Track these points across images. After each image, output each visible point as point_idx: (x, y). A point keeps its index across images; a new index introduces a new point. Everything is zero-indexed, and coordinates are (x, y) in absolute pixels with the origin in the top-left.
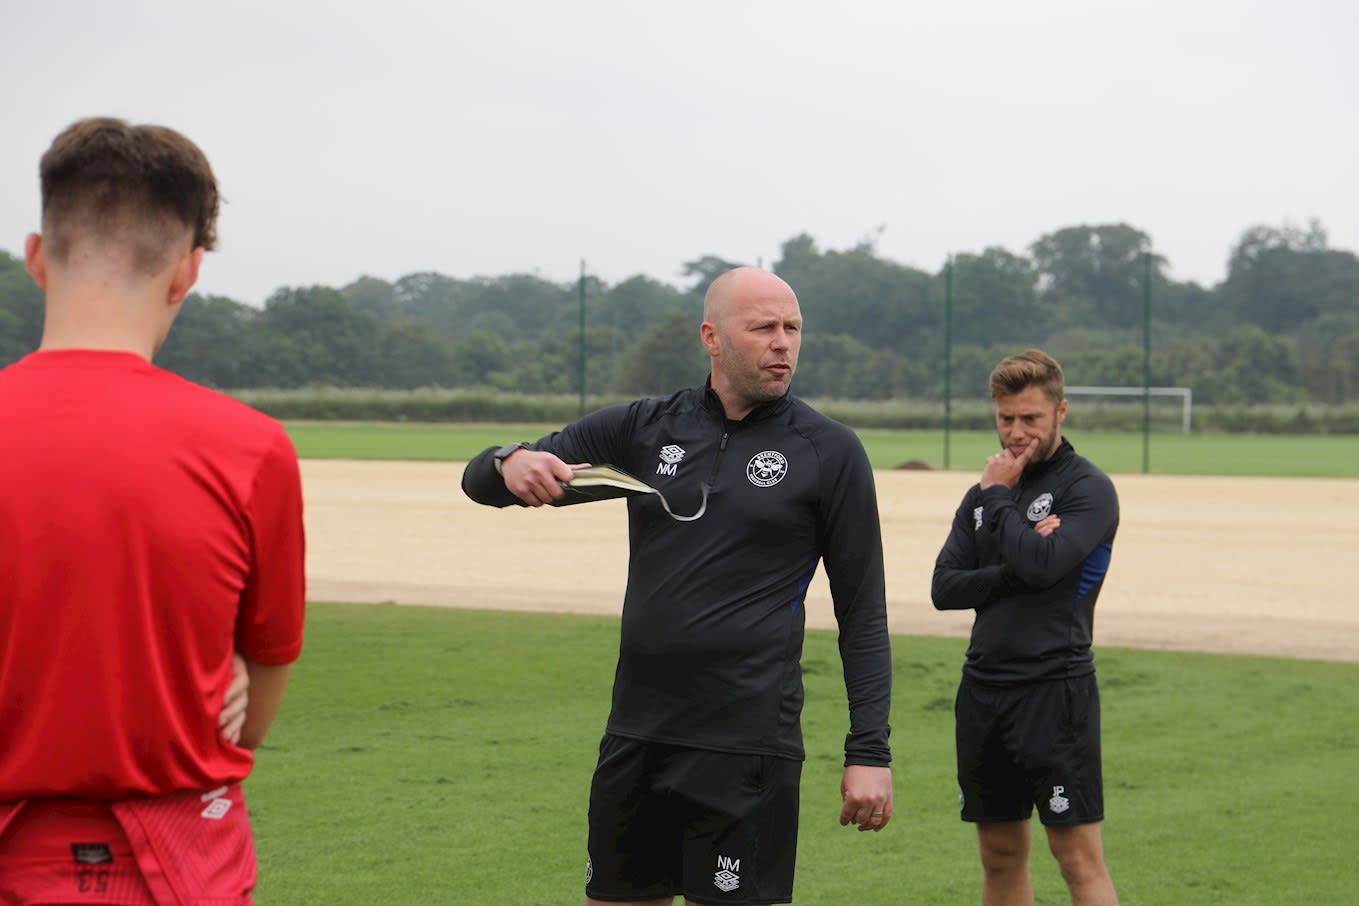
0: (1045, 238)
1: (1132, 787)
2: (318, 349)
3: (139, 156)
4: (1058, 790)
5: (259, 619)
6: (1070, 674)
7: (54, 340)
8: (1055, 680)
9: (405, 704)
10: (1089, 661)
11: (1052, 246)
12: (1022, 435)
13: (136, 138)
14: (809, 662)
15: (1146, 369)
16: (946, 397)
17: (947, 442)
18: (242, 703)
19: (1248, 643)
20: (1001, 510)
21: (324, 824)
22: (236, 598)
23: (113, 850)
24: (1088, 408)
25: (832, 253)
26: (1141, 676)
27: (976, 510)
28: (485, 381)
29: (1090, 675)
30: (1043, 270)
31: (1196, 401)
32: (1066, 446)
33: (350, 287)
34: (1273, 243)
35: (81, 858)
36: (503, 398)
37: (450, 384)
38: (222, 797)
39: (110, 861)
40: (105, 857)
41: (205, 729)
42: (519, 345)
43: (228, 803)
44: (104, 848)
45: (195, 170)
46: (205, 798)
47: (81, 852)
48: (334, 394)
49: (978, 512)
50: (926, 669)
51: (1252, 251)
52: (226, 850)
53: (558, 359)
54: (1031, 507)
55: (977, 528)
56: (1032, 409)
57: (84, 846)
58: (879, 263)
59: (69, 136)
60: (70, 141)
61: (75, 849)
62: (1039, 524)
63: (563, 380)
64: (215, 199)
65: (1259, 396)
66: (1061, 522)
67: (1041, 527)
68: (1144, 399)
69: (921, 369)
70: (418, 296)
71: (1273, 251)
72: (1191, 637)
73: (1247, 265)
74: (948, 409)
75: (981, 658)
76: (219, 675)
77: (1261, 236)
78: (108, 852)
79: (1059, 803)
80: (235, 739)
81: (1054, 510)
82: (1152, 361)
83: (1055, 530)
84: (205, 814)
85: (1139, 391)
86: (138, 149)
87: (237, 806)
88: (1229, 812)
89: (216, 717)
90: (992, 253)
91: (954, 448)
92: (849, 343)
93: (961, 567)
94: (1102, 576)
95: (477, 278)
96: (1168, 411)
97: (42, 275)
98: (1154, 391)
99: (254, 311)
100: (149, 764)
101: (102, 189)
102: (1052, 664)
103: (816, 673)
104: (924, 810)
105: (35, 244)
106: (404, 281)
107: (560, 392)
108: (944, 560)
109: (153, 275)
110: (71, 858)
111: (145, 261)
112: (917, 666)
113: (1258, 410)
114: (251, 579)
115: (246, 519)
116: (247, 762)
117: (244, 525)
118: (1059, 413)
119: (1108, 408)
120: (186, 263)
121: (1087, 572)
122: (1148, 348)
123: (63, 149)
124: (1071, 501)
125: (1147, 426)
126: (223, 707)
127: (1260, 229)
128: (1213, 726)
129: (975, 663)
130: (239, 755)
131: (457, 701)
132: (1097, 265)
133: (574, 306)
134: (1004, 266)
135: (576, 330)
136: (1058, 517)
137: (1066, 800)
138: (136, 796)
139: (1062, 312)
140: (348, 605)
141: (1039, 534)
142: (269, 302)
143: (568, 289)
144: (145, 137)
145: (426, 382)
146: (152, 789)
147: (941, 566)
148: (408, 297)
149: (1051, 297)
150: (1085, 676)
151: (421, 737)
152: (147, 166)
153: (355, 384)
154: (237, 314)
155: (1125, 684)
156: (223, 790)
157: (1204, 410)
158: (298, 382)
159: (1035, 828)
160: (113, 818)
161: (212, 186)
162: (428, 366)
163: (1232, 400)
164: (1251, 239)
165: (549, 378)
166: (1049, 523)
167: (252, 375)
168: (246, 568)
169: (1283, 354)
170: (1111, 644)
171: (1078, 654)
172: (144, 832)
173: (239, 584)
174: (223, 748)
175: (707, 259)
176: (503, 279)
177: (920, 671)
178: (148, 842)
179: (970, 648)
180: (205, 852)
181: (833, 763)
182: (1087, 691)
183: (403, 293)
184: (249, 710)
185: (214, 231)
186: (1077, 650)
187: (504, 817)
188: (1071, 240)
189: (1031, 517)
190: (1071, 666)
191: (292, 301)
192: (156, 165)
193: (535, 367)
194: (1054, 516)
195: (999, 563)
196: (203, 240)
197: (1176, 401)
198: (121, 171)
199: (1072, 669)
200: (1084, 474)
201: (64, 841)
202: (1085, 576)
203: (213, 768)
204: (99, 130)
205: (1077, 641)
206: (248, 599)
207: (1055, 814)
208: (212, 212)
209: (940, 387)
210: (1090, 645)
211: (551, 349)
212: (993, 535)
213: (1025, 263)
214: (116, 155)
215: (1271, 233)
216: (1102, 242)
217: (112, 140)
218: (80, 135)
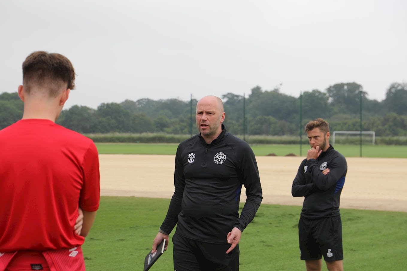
0: (331, 87)
1: (355, 250)
2: (113, 121)
3: (50, 62)
4: (329, 250)
5: (86, 198)
6: (333, 216)
7: (27, 116)
8: (329, 217)
9: (137, 226)
10: (339, 212)
11: (332, 89)
12: (314, 143)
13: (50, 57)
14: (258, 214)
15: (361, 126)
16: (301, 134)
17: (301, 148)
18: (81, 223)
19: (391, 207)
20: (312, 167)
21: (112, 262)
22: (79, 191)
23: (43, 266)
24: (344, 138)
25: (266, 92)
26: (358, 217)
27: (305, 167)
28: (163, 131)
29: (339, 216)
30: (330, 96)
31: (376, 135)
32: (331, 148)
33: (122, 103)
34: (399, 88)
35: (33, 268)
36: (168, 136)
37: (152, 131)
38: (75, 250)
39: (42, 269)
40: (41, 268)
41: (70, 231)
42: (173, 120)
43: (77, 252)
44: (40, 265)
45: (67, 66)
46: (70, 251)
47: (33, 266)
48: (118, 135)
49: (306, 168)
50: (293, 216)
51: (393, 90)
52: (76, 266)
53: (184, 124)
54: (321, 166)
55: (305, 172)
56: (317, 135)
57: (34, 265)
58: (281, 95)
59: (31, 57)
60: (31, 58)
61: (32, 265)
62: (323, 171)
63: (186, 130)
64: (74, 74)
65: (395, 134)
66: (330, 171)
67: (324, 172)
68: (360, 135)
69: (293, 126)
70: (143, 105)
71: (400, 90)
72: (373, 206)
73: (392, 95)
74: (301, 138)
75: (306, 211)
76: (74, 214)
77: (396, 86)
78: (41, 266)
79: (330, 254)
80: (79, 233)
81: (328, 167)
82: (363, 123)
83: (328, 173)
84: (70, 255)
85: (358, 132)
86: (50, 61)
87: (80, 253)
88: (384, 258)
89: (73, 227)
90: (315, 91)
91: (303, 150)
92: (272, 119)
93: (301, 184)
94: (342, 187)
95: (160, 100)
96: (368, 138)
97: (23, 97)
98: (363, 132)
99: (94, 110)
100: (53, 240)
101: (40, 72)
102: (328, 213)
103: (260, 217)
104: (292, 257)
105: (21, 88)
106: (138, 101)
107: (185, 134)
108: (295, 182)
109: (55, 97)
110: (31, 268)
111: (53, 93)
112: (291, 214)
113: (395, 138)
114: (83, 186)
115: (81, 168)
116: (82, 240)
117: (81, 171)
118: (326, 136)
119: (350, 138)
120: (65, 93)
121: (338, 185)
122: (361, 120)
123: (28, 61)
124: (333, 164)
125: (361, 143)
126: (75, 224)
127: (395, 84)
128: (380, 232)
129: (304, 212)
130: (81, 238)
131: (153, 225)
132: (346, 95)
133: (189, 108)
134: (318, 95)
135: (189, 115)
136: (329, 169)
137: (332, 253)
138: (49, 250)
139: (336, 109)
140: (120, 197)
141: (324, 174)
142: (98, 108)
143: (188, 103)
144: (52, 57)
145: (145, 131)
146: (54, 248)
147: (294, 184)
148: (140, 106)
149: (332, 104)
150: (337, 216)
151: (142, 236)
152: (53, 65)
153: (124, 132)
154: (89, 111)
155: (353, 220)
156: (76, 248)
157: (379, 138)
158: (107, 131)
159: (323, 262)
160: (43, 256)
161: (73, 70)
162: (145, 126)
163: (387, 135)
164: (393, 87)
165: (182, 130)
166: (326, 171)
167: (93, 129)
168: (82, 183)
169: (403, 121)
170: (349, 208)
171: (335, 210)
172: (52, 260)
173: (80, 187)
174: (75, 236)
175: (229, 94)
176: (168, 100)
177: (291, 216)
178: (53, 263)
179: (303, 208)
180: (70, 266)
181: (265, 243)
182: (338, 221)
183: (138, 105)
184: (83, 225)
185: (74, 83)
186: (335, 209)
187: (166, 260)
188: (338, 88)
189: (321, 169)
190: (333, 213)
191: (105, 107)
192: (56, 65)
193: (178, 126)
194: (328, 169)
195: (311, 183)
196: (70, 86)
197: (371, 135)
198: (45, 67)
199: (333, 214)
200: (336, 156)
201: (28, 263)
202: (337, 186)
203: (72, 242)
204: (39, 55)
205: (335, 206)
206: (82, 192)
207: (328, 257)
208: (73, 78)
209: (299, 132)
210: (339, 207)
211: (182, 121)
212: (310, 174)
213: (324, 94)
214: (44, 62)
215: (399, 85)
216: (347, 88)
217: (43, 58)
218: (34, 56)
